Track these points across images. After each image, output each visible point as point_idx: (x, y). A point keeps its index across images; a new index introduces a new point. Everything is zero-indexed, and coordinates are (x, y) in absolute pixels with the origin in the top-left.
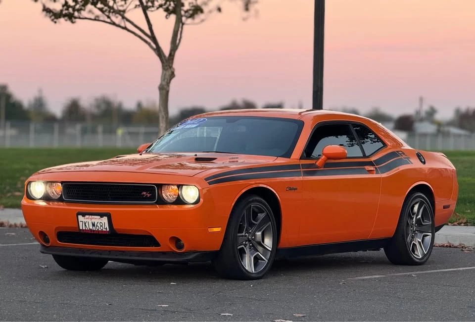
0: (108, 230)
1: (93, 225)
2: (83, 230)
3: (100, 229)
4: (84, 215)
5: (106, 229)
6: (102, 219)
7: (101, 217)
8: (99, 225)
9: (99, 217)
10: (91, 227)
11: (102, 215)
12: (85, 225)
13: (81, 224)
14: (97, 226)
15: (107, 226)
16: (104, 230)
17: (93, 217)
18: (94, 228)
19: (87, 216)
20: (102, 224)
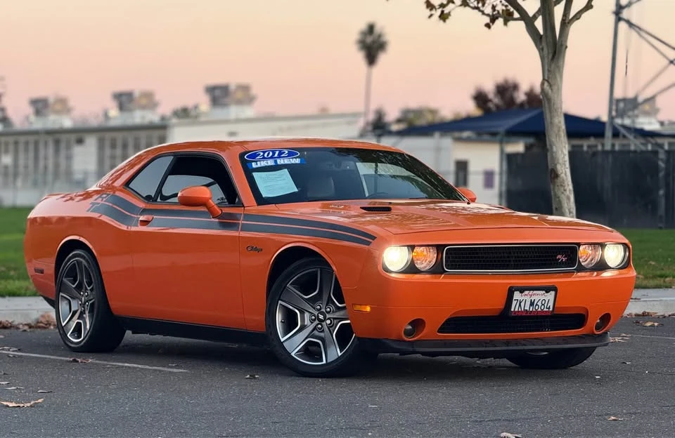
0: (551, 309)
1: (532, 304)
2: (515, 312)
3: (539, 310)
4: (522, 290)
5: (549, 308)
6: (546, 294)
7: (547, 292)
8: (540, 304)
9: (544, 292)
10: (527, 308)
11: (547, 289)
12: (520, 305)
13: (514, 303)
14: (537, 305)
15: (551, 304)
16: (545, 310)
17: (535, 292)
18: (531, 308)
19: (526, 292)
20: (544, 301)
